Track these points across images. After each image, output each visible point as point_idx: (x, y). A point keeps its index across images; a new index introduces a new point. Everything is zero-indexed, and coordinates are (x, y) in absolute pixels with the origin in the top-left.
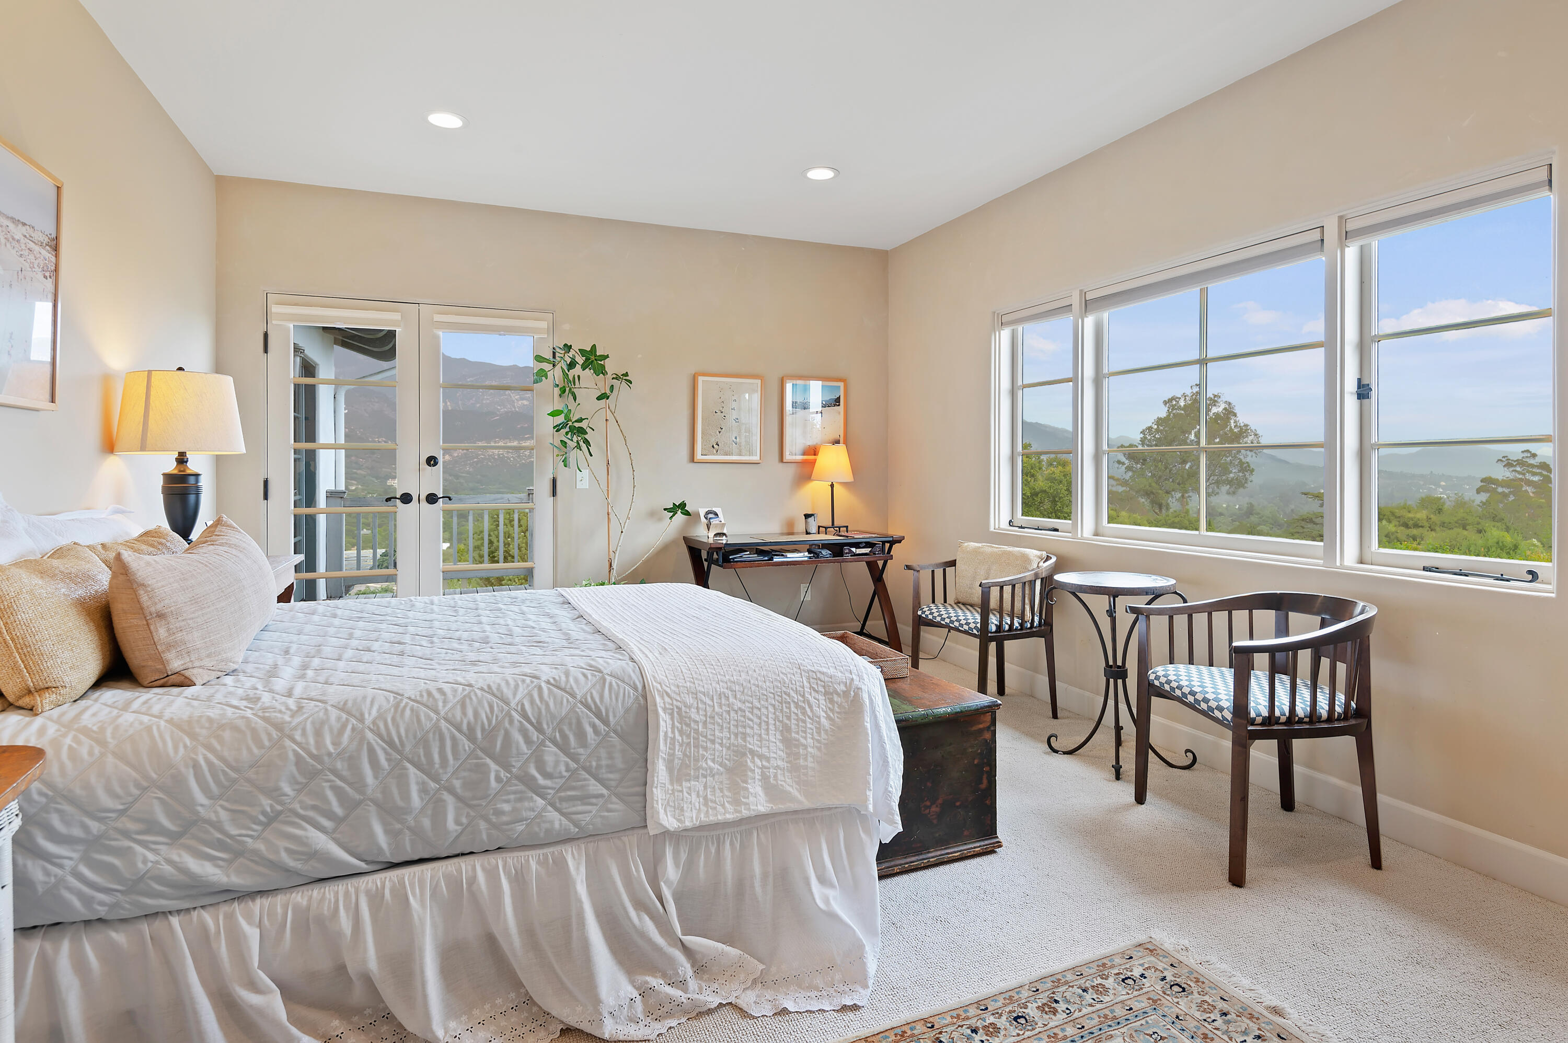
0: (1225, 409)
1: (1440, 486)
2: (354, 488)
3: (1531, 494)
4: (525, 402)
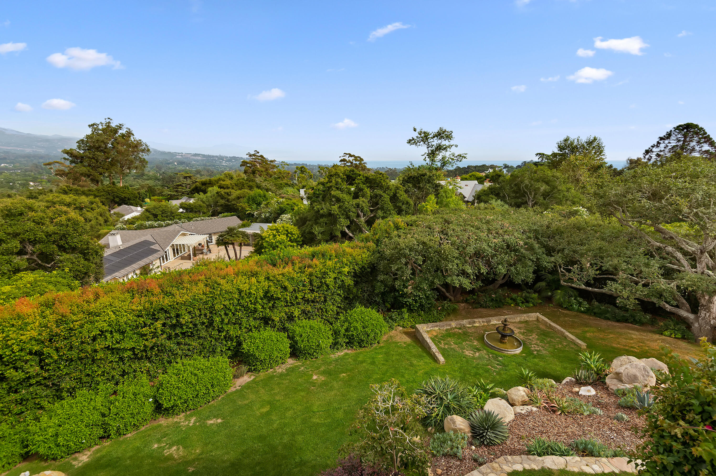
0: (127, 132)
1: (224, 160)
3: (259, 167)
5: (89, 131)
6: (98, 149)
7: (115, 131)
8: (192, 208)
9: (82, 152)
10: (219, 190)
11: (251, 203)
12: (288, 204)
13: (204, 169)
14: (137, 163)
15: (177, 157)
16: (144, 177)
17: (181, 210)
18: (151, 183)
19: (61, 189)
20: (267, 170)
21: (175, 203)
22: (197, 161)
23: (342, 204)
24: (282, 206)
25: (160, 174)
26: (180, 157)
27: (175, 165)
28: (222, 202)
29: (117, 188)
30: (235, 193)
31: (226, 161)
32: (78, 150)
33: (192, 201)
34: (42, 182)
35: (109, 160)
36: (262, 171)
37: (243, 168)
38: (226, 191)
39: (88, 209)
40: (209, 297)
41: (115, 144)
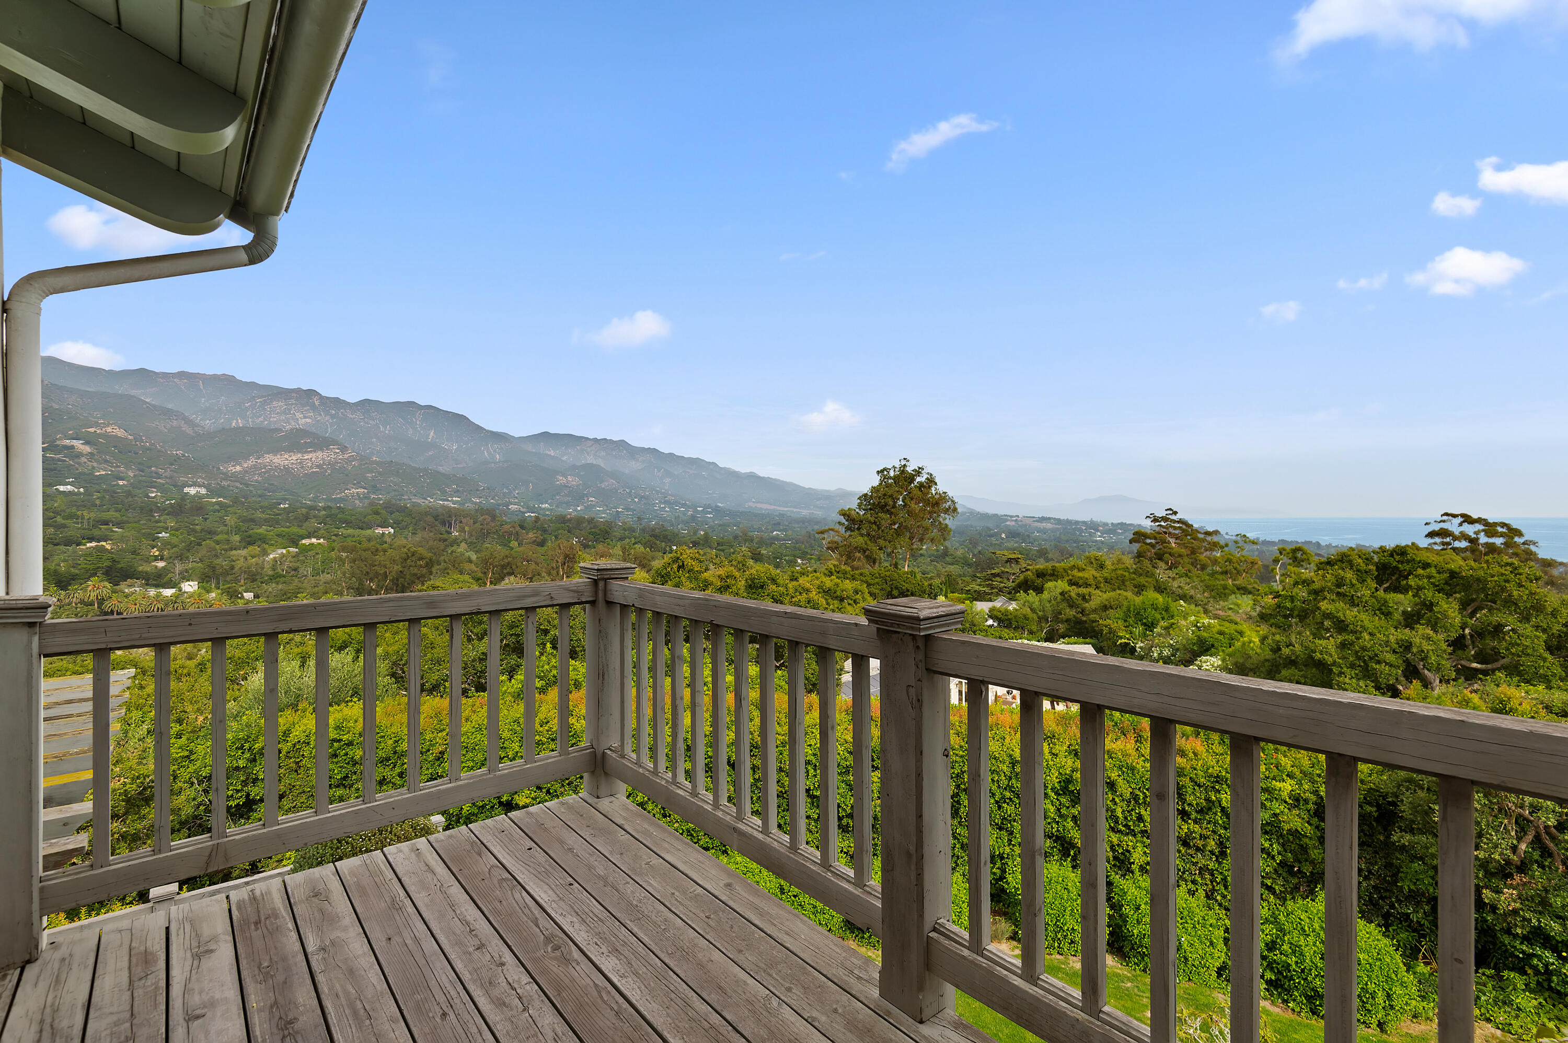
0: (927, 479)
1: (1098, 531)
2: (153, 495)
3: (1174, 545)
4: (308, 420)
5: (876, 481)
6: (883, 508)
7: (911, 479)
8: (1009, 620)
9: (862, 513)
10: (1068, 588)
11: (1131, 621)
12: (1221, 633)
13: (1056, 547)
14: (935, 532)
15: (1008, 523)
16: (947, 559)
17: (990, 622)
18: (954, 569)
19: (827, 569)
20: (1193, 552)
21: (983, 607)
22: (1044, 531)
23: (1351, 637)
24: (1205, 634)
25: (974, 555)
26: (1013, 523)
27: (1003, 539)
28: (1071, 613)
29: (898, 574)
30: (1099, 597)
31: (1103, 533)
32: (857, 510)
33: (1013, 606)
34: (811, 559)
35: (896, 526)
36: (1180, 556)
37: (1136, 547)
38: (1082, 590)
39: (850, 602)
40: (957, 755)
41: (907, 501)
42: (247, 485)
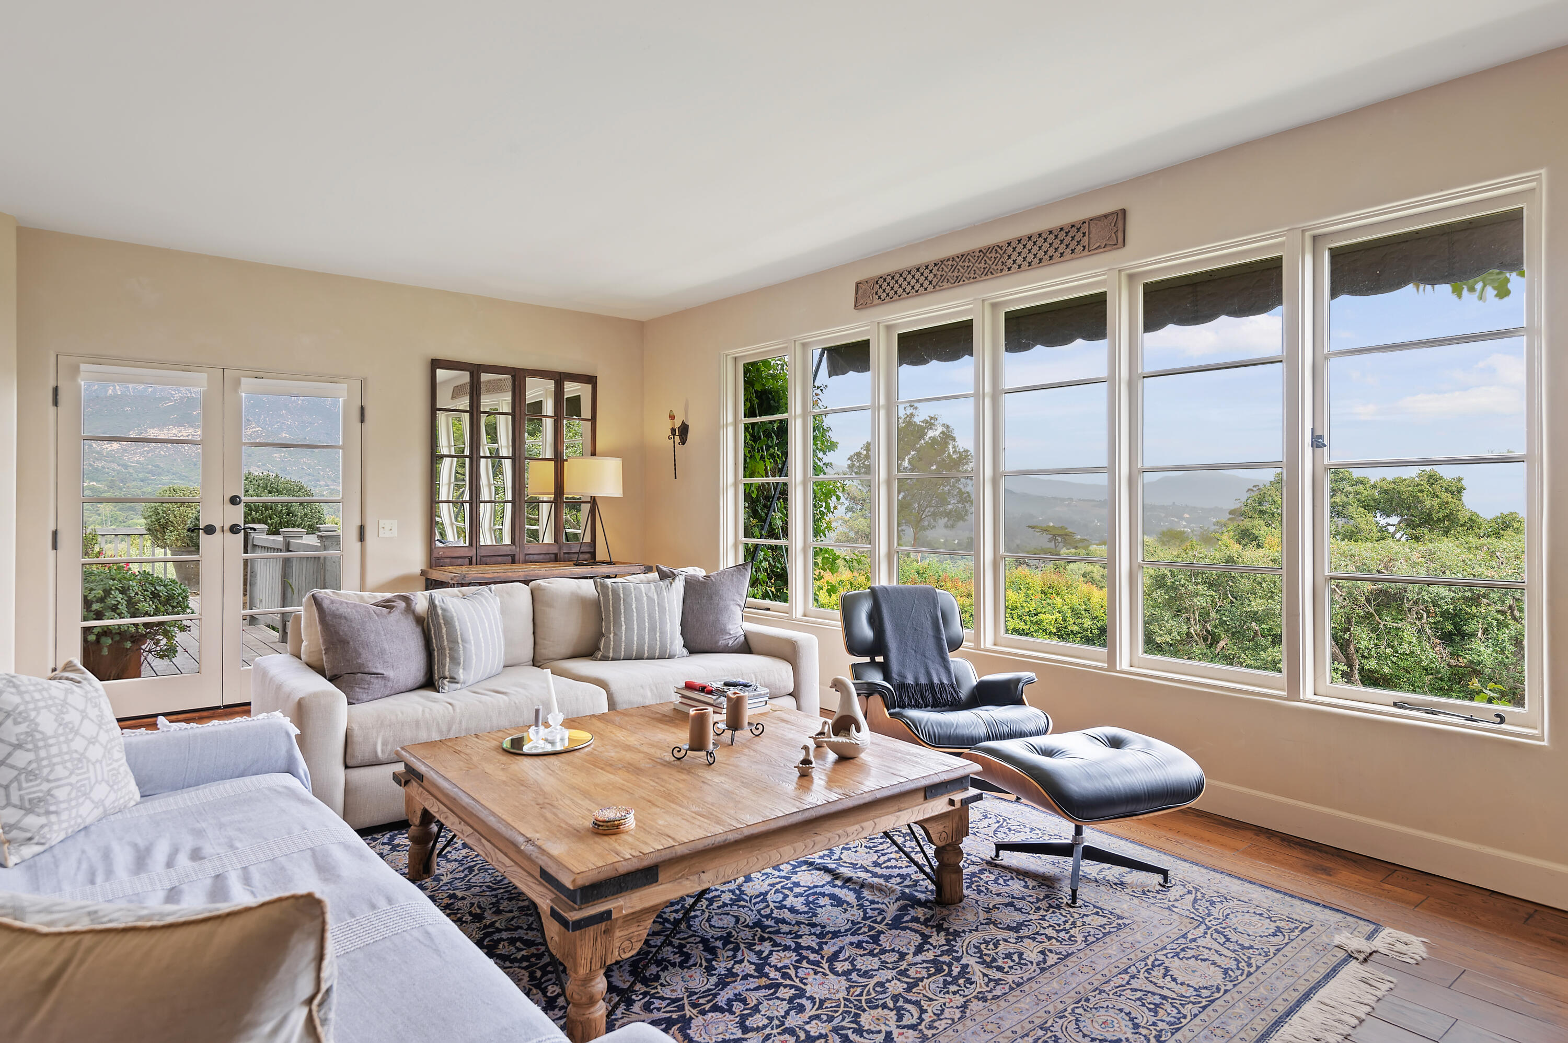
7: (920, 432)
42: (126, 466)
